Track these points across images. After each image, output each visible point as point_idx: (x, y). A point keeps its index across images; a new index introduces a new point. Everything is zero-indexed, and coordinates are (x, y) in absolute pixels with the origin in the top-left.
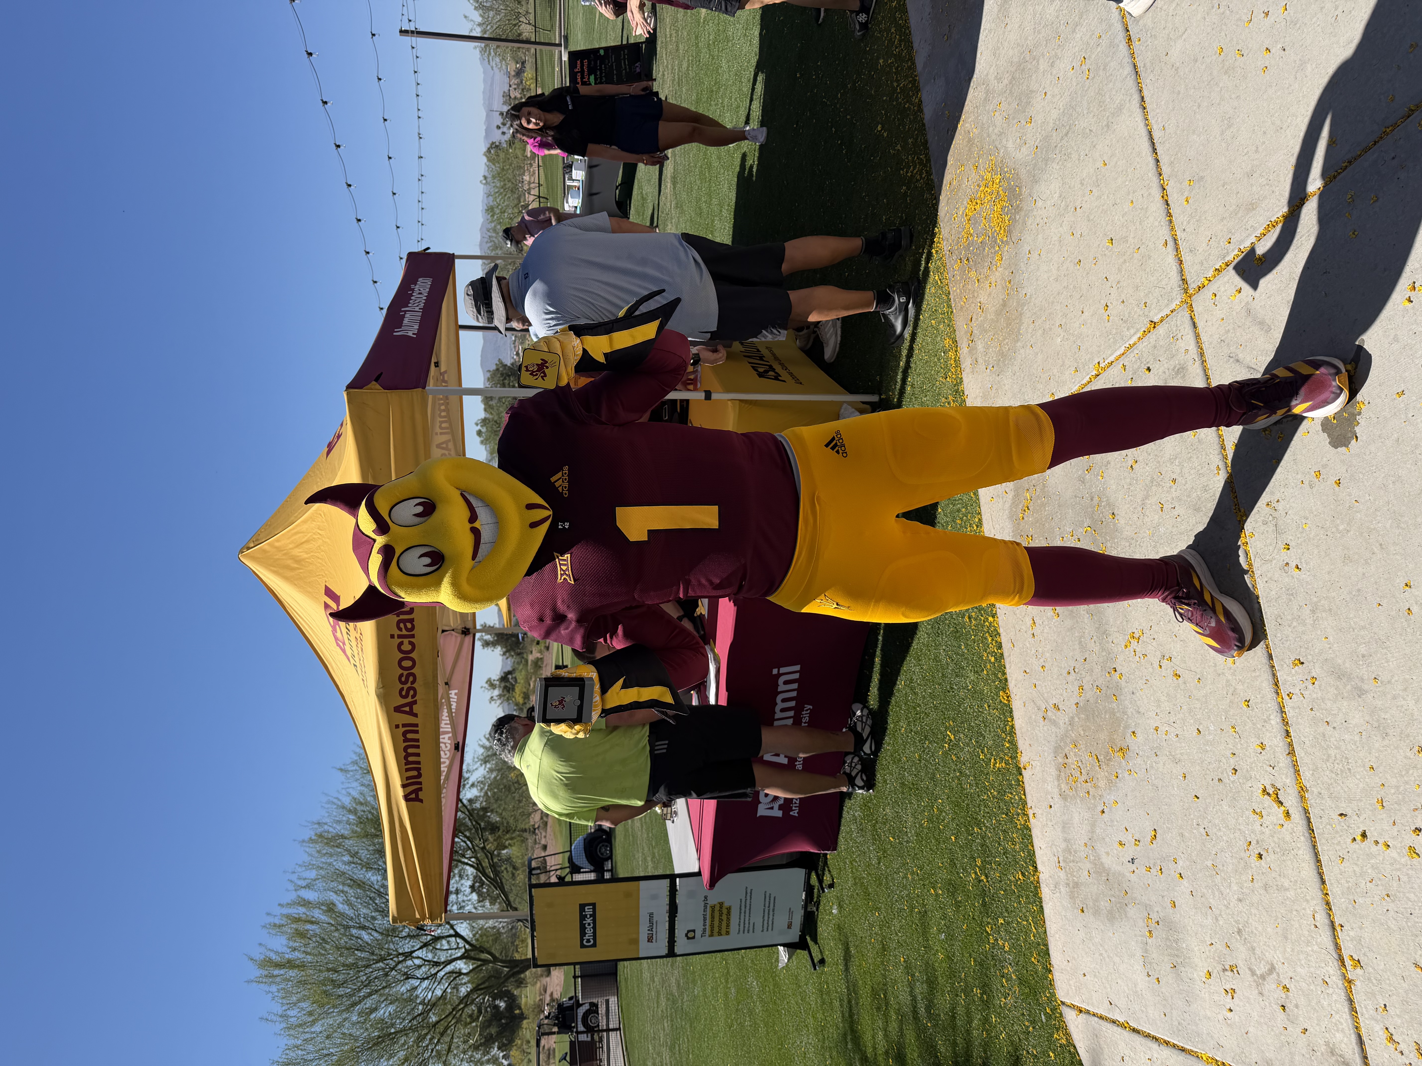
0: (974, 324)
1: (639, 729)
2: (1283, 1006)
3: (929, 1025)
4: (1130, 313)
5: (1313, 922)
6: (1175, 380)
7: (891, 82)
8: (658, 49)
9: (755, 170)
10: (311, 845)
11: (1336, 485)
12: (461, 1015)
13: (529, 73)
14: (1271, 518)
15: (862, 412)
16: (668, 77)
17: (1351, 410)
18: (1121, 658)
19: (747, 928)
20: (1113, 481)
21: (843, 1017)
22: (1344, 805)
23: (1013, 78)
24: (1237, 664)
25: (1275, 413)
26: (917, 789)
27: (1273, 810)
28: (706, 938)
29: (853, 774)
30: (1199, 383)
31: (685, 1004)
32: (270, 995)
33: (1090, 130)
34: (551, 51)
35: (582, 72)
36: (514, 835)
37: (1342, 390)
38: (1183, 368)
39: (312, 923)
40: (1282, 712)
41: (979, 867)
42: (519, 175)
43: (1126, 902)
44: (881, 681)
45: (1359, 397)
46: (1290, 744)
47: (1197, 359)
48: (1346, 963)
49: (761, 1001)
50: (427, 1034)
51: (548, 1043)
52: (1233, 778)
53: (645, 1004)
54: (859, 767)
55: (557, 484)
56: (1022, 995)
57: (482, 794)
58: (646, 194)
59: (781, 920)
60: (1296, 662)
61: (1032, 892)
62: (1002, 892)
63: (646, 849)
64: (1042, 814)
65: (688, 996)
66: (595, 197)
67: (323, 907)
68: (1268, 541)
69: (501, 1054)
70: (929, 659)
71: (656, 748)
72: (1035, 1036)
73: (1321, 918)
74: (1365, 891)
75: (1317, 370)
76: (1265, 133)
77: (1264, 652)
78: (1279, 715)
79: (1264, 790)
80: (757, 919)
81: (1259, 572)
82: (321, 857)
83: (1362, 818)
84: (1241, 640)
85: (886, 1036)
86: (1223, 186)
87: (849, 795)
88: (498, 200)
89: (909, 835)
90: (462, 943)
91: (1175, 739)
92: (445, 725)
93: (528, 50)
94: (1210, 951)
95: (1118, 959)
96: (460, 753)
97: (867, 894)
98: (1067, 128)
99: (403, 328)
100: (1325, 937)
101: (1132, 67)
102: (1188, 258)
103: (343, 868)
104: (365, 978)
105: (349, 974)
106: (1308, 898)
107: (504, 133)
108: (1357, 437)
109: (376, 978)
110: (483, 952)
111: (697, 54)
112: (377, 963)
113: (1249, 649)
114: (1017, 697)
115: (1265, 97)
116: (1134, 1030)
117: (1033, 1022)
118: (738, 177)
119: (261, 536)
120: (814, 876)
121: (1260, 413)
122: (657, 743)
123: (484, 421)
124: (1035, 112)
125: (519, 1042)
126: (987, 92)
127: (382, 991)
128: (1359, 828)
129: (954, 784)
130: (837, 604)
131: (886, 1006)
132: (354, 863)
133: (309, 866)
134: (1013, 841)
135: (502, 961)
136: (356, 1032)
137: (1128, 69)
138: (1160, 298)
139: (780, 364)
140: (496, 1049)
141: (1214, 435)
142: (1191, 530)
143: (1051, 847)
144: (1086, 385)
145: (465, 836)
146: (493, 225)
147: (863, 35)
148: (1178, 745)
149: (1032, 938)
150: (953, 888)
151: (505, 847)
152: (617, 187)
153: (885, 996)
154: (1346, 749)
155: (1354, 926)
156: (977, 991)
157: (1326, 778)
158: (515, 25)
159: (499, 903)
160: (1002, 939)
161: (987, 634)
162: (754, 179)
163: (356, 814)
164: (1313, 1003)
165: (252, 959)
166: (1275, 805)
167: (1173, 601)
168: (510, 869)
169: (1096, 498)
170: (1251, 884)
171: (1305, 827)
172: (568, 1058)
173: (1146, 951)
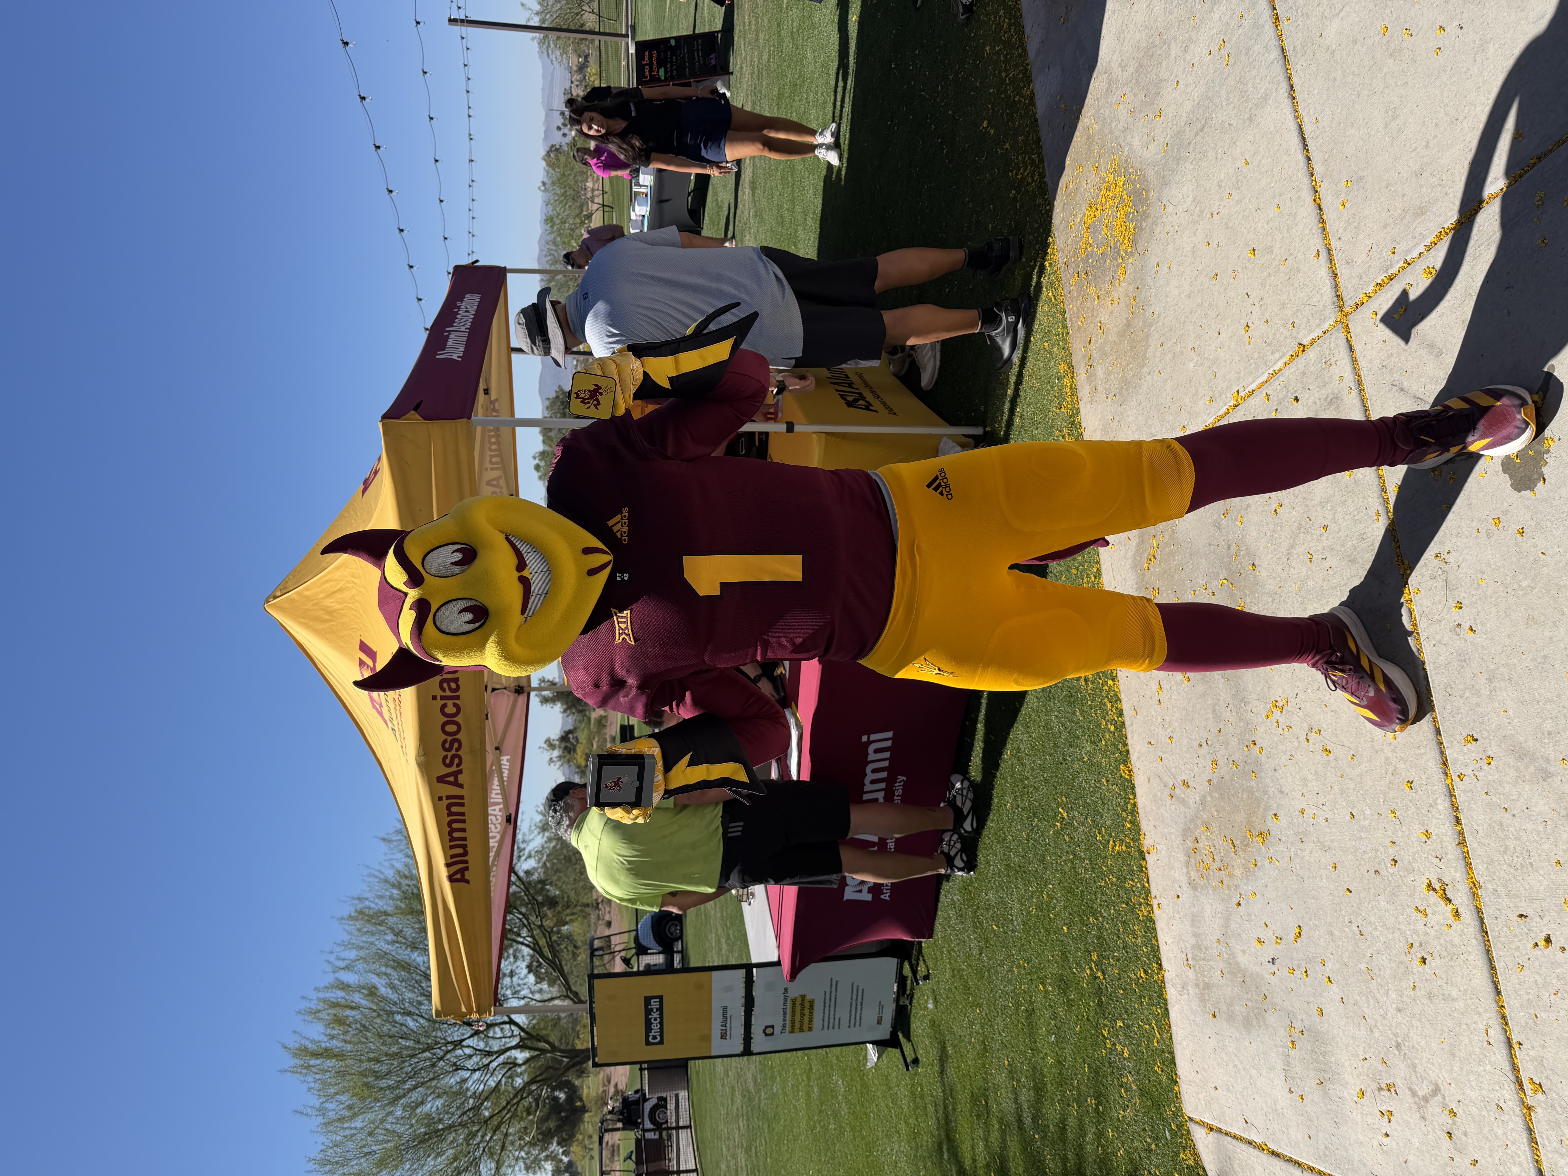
0: (1093, 346)
1: (711, 808)
2: (1448, 1133)
3: (1036, 1136)
4: (1274, 334)
5: (1486, 1038)
6: (1327, 412)
7: (1000, 73)
8: (736, 39)
9: (843, 173)
10: (351, 923)
11: (1518, 535)
12: (516, 1109)
13: (592, 69)
14: (1440, 572)
15: (964, 447)
16: (747, 70)
17: (1537, 447)
18: (1261, 730)
19: (831, 1024)
20: (1253, 528)
21: (939, 1123)
22: (1524, 905)
23: (1140, 65)
24: (1399, 739)
25: (1448, 451)
26: (1025, 872)
27: (1440, 908)
28: (787, 1034)
29: (952, 853)
30: (1356, 415)
31: (763, 1102)
32: (306, 1085)
33: (1230, 125)
34: (616, 43)
35: (651, 64)
36: (575, 911)
37: (1527, 424)
38: (1337, 398)
39: (352, 1008)
40: (1451, 796)
41: (1095, 963)
42: (582, 182)
43: (1266, 1007)
44: (984, 751)
45: (1547, 432)
46: (1461, 833)
47: (1353, 388)
48: (1525, 1087)
49: (847, 1103)
50: (478, 1131)
51: (612, 1139)
52: (1392, 870)
53: (719, 1100)
54: (958, 846)
55: (615, 529)
56: (1143, 1108)
57: (541, 865)
58: (722, 201)
59: (870, 1015)
60: (1469, 738)
61: (1155, 992)
62: (1121, 992)
63: (720, 930)
64: (1168, 905)
65: (766, 1094)
66: (665, 204)
67: (364, 991)
68: (1437, 599)
69: (561, 1151)
70: (1039, 727)
71: (730, 830)
72: (1158, 1155)
73: (1496, 1034)
74: (1549, 1004)
75: (1498, 401)
76: (1437, 125)
77: (1431, 726)
78: (1448, 799)
79: (1429, 885)
80: (843, 1013)
81: (1425, 634)
82: (362, 936)
83: (1546, 920)
84: (1404, 712)
85: (987, 1146)
86: (1387, 188)
87: (947, 877)
88: (558, 209)
89: (1015, 923)
90: (517, 1031)
91: (1324, 823)
92: (495, 795)
93: (592, 41)
94: (1363, 1067)
95: (1255, 1071)
96: (512, 826)
97: (967, 987)
98: (1203, 122)
99: (447, 350)
100: (1500, 1056)
101: (1279, 50)
102: (1344, 271)
103: (387, 948)
104: (410, 1069)
105: (392, 1064)
106: (1480, 1010)
107: (564, 135)
108: (1544, 479)
109: (422, 1069)
110: (539, 1041)
111: (779, 43)
112: (423, 1052)
113: (1413, 723)
114: (1140, 772)
115: (1437, 84)
116: (1274, 1153)
117: (1156, 1139)
118: (825, 182)
119: (289, 584)
120: (907, 966)
121: (1430, 450)
122: (731, 825)
123: (543, 455)
124: (1165, 104)
125: (581, 1137)
126: (1110, 82)
127: (429, 1084)
128: (1541, 931)
129: (1067, 868)
130: (939, 670)
131: (988, 1114)
132: (397, 942)
133: (348, 946)
134: (1133, 933)
135: (561, 1051)
136: (401, 1129)
137: (1275, 53)
138: (1310, 317)
139: (872, 391)
140: (555, 1144)
141: (1373, 475)
142: (1346, 584)
143: (1178, 942)
144: (1222, 417)
145: (521, 913)
146: (552, 236)
147: (968, 19)
148: (1328, 830)
149: (1156, 1044)
150: (1064, 984)
151: (566, 923)
152: (689, 194)
153: (987, 1103)
154: (1528, 840)
155: (1535, 1044)
156: (1091, 1101)
157: (1502, 873)
158: (577, 14)
159: (559, 985)
160: (1120, 1043)
161: (1106, 700)
162: (843, 183)
163: (399, 888)
164: (1486, 1131)
165: (286, 1048)
166: (1442, 903)
167: (1325, 666)
168: (570, 948)
169: (1234, 547)
170: (1412, 992)
171: (1478, 929)
172: (634, 1157)
173: (1288, 1064)
